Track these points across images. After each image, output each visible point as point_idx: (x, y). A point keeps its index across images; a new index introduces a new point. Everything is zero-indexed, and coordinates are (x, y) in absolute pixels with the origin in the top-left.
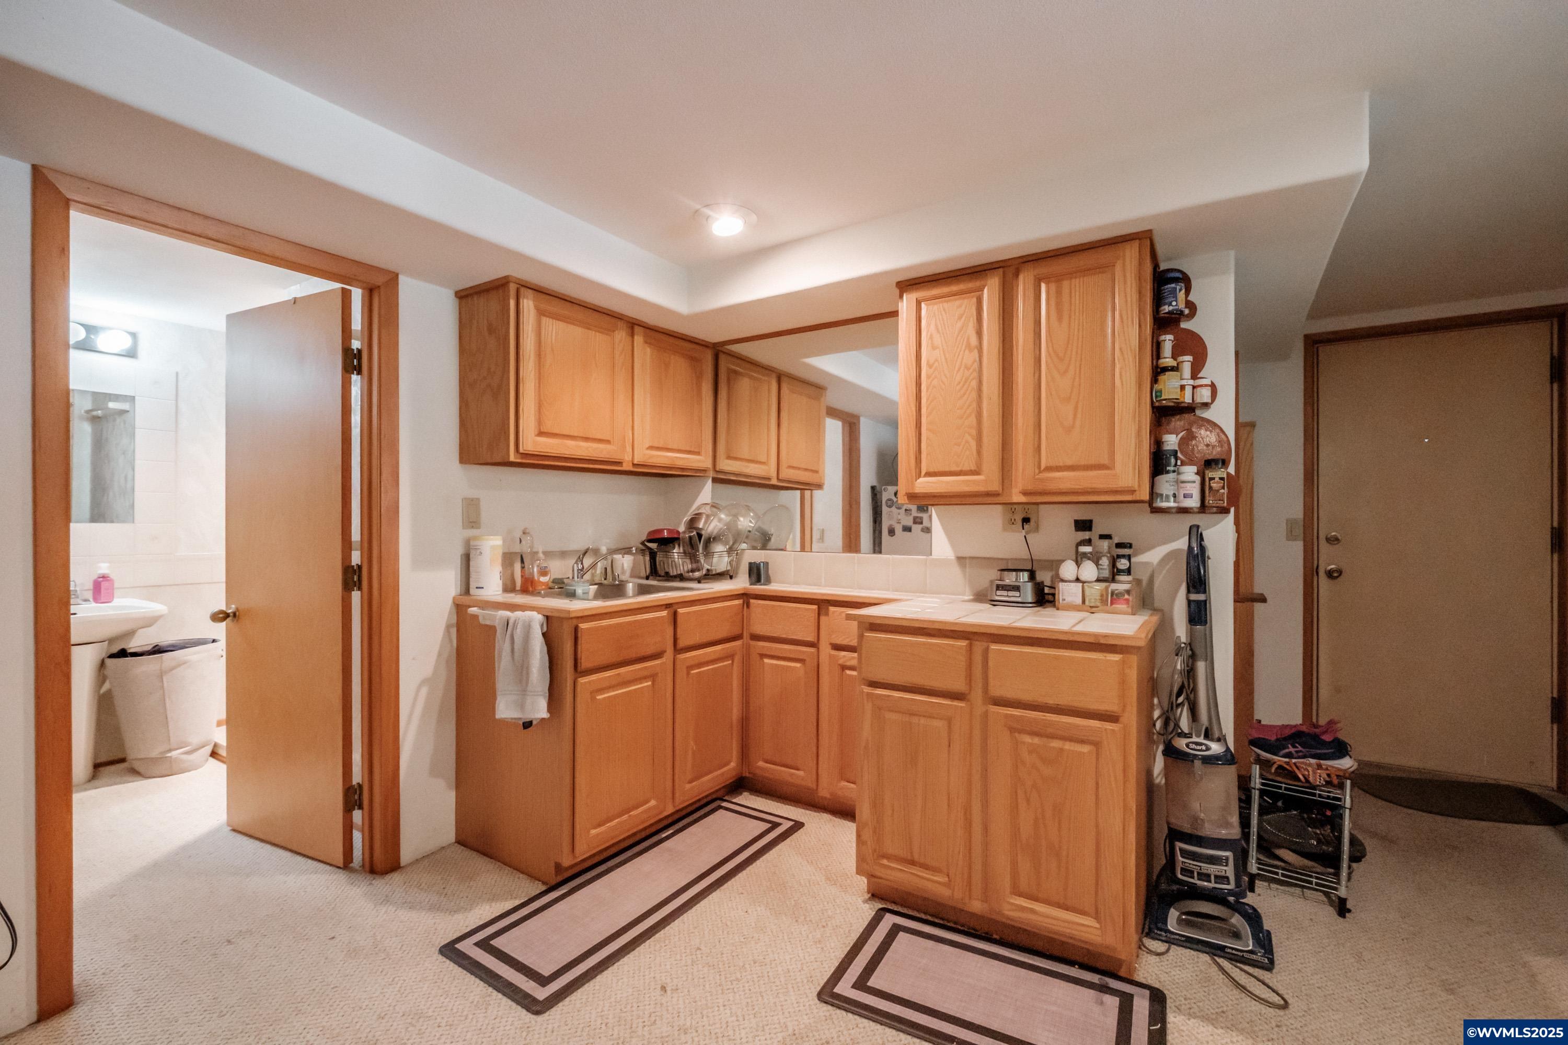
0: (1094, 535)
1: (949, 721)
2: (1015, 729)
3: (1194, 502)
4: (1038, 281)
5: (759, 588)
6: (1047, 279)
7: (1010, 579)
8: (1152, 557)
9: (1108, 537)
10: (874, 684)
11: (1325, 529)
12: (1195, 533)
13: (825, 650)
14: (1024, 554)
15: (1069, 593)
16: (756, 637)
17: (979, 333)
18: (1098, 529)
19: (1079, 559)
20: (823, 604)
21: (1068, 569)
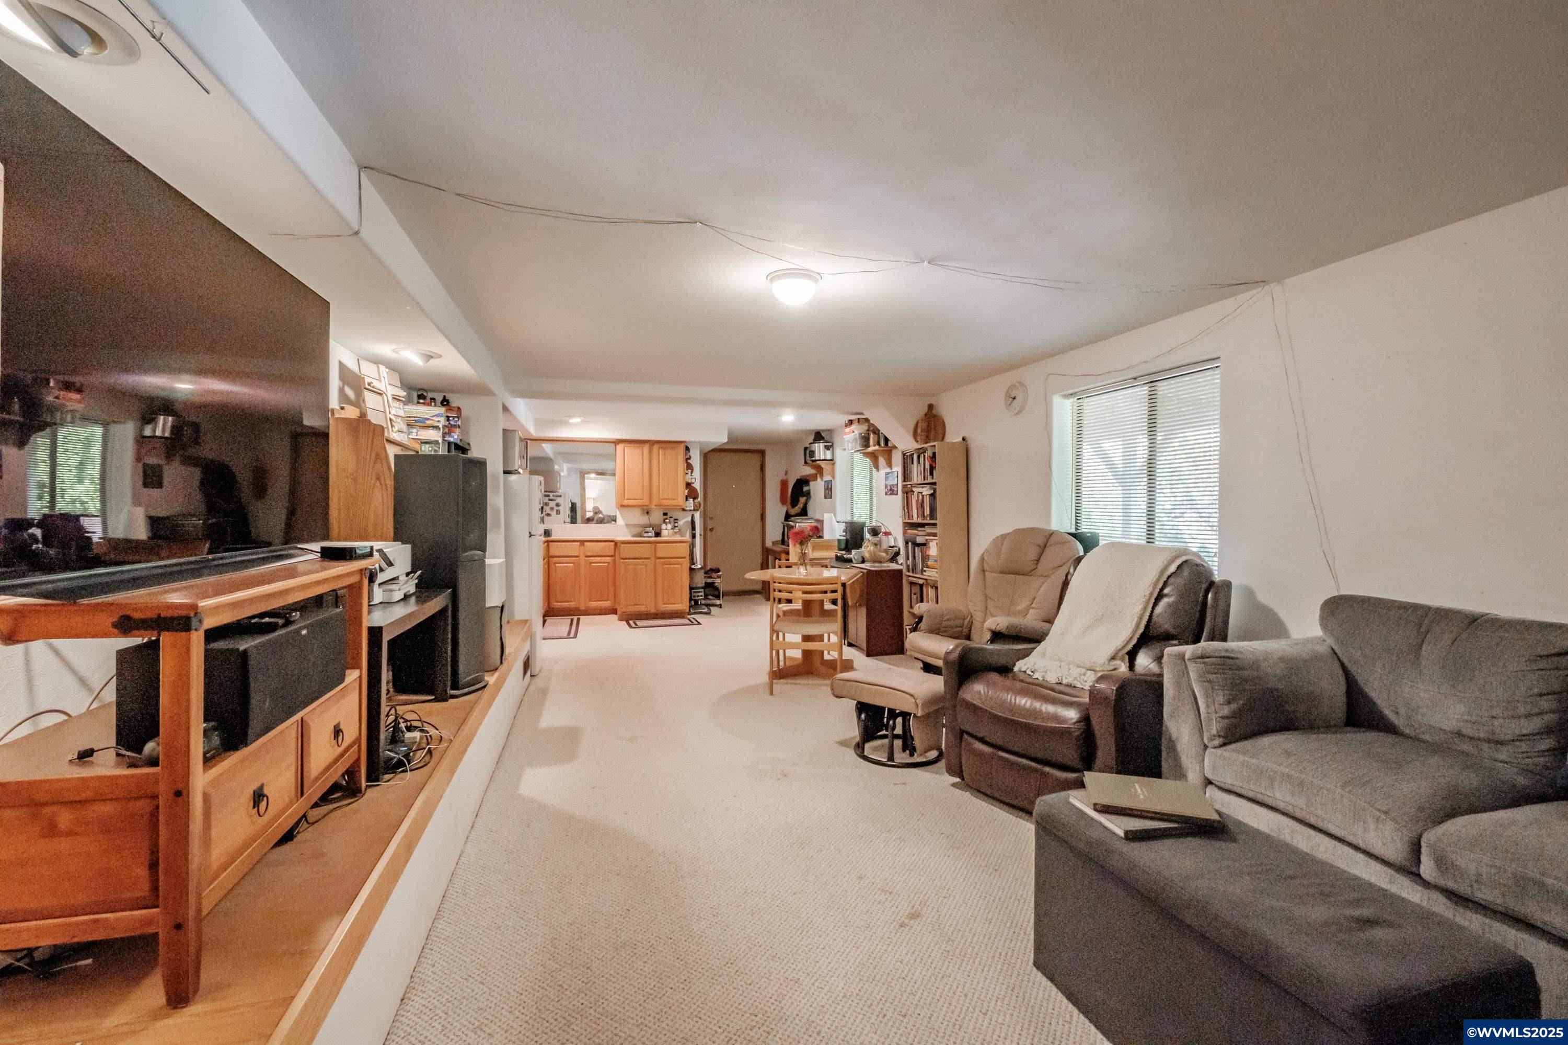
0: (668, 517)
1: (646, 566)
2: (663, 564)
3: (692, 508)
4: (659, 448)
5: (549, 538)
6: (662, 448)
7: (648, 529)
8: (681, 523)
9: (671, 517)
10: (624, 559)
11: (709, 515)
12: (693, 517)
13: (582, 558)
14: (648, 523)
15: (664, 533)
16: (553, 557)
17: (643, 459)
18: (669, 515)
19: (666, 523)
20: (582, 542)
21: (664, 526)
